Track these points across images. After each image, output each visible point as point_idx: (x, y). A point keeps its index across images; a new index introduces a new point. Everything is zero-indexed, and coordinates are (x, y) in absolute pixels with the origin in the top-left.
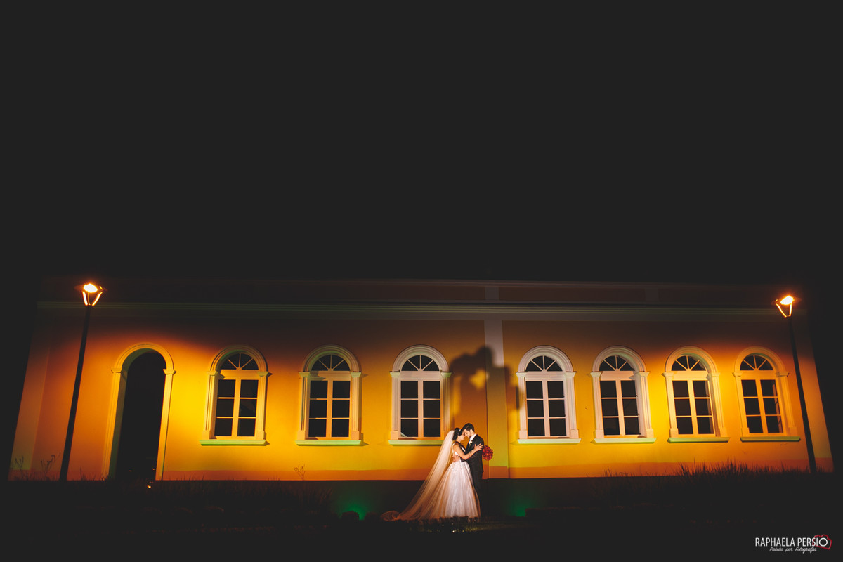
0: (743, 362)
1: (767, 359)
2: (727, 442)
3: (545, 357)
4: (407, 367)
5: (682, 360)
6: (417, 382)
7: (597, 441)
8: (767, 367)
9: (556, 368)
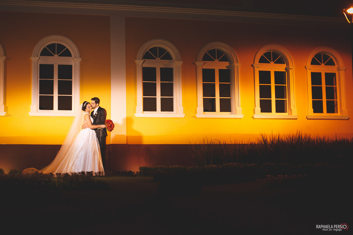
0: (313, 58)
1: (331, 57)
2: (296, 119)
3: (159, 48)
4: (45, 53)
5: (267, 54)
6: (53, 65)
7: (197, 116)
8: (331, 63)
9: (168, 57)
